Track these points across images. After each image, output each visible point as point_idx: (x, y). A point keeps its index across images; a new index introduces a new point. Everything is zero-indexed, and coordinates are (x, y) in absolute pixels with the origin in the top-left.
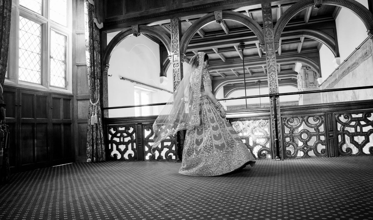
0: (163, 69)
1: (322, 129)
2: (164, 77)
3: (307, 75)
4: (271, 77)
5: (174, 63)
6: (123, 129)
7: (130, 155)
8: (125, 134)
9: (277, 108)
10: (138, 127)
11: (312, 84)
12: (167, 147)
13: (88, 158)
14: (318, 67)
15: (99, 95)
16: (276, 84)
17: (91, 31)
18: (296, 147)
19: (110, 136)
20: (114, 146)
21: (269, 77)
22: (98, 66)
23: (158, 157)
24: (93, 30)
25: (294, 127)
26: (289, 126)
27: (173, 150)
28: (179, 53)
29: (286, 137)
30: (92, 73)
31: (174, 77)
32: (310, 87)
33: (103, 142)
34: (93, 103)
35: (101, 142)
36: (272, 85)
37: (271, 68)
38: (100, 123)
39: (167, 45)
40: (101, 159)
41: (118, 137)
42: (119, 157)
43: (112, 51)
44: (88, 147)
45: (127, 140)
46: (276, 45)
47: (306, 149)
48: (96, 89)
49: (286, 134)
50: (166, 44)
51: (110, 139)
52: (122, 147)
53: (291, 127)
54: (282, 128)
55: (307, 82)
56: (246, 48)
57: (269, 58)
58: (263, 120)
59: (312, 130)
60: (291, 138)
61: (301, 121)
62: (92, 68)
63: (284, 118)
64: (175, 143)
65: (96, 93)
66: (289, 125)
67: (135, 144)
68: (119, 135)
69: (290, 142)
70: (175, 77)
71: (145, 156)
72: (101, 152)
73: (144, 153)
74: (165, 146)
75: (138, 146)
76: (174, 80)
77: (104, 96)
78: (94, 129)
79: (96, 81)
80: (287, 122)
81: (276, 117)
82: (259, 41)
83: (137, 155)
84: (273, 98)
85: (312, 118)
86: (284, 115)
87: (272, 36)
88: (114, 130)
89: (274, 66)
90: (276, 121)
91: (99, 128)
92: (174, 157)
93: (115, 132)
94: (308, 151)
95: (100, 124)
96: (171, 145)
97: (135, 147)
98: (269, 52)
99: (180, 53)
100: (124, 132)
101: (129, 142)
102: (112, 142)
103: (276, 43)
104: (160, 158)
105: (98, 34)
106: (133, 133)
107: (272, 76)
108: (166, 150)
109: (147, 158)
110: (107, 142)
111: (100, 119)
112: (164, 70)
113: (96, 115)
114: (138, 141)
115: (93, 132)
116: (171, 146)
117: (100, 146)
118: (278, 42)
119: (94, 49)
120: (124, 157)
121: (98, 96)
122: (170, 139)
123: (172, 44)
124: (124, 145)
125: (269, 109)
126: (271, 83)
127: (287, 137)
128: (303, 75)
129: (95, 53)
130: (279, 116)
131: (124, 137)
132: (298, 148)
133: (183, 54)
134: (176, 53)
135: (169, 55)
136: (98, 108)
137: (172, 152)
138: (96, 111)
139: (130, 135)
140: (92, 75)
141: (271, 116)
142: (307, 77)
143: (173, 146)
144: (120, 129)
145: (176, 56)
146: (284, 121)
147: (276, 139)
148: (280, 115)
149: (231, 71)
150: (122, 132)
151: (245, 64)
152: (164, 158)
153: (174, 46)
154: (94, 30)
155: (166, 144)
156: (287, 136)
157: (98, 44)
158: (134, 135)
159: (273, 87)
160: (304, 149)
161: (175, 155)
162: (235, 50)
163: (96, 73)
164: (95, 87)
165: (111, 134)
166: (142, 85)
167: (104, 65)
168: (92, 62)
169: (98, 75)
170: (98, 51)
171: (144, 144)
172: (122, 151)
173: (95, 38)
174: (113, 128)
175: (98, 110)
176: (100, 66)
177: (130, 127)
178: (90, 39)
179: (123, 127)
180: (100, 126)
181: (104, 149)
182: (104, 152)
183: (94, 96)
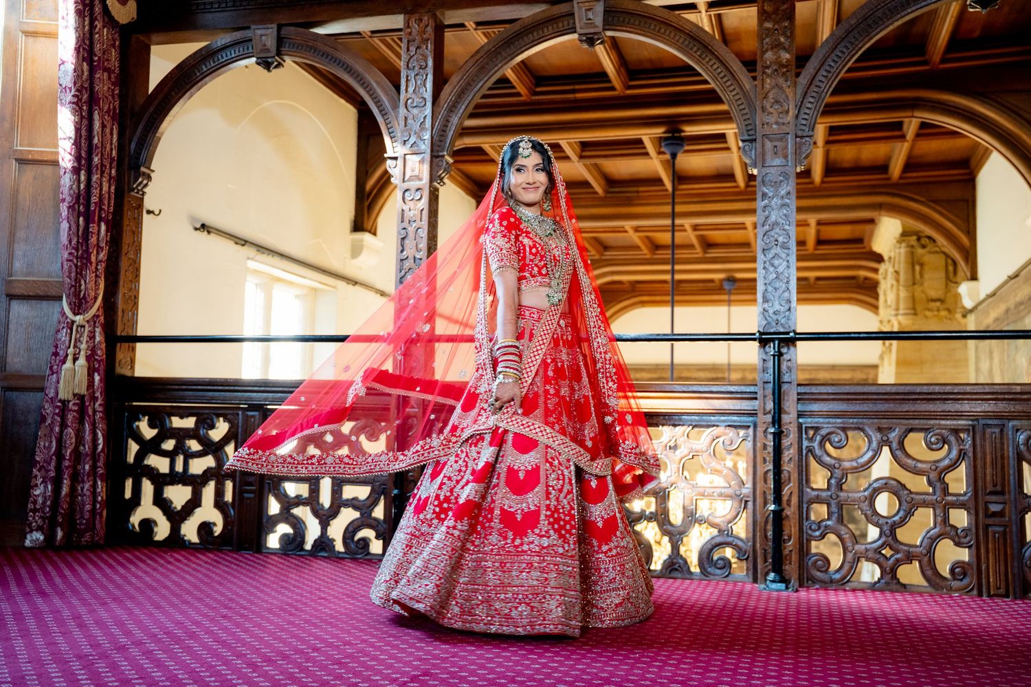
0: (367, 204)
1: (959, 481)
2: (366, 237)
3: (917, 268)
4: (771, 269)
5: (406, 185)
6: (189, 423)
7: (205, 528)
8: (194, 445)
9: (785, 387)
10: (247, 418)
11: (938, 304)
12: (354, 503)
13: (31, 531)
14: (964, 240)
15: (102, 286)
16: (786, 294)
17: (87, 28)
18: (849, 544)
19: (134, 447)
20: (148, 487)
21: (764, 268)
22: (107, 171)
23: (315, 541)
24: (92, 26)
25: (847, 465)
26: (827, 459)
27: (376, 519)
28: (429, 151)
29: (811, 502)
30: (79, 195)
31: (403, 239)
32: (928, 313)
33: (100, 471)
34: (75, 314)
35: (94, 467)
36: (771, 297)
37: (772, 233)
38: (98, 394)
39: (383, 116)
40: (87, 537)
41: (164, 454)
42: (162, 530)
43: (168, 119)
44: (36, 485)
45: (199, 466)
46: (801, 144)
47: (892, 556)
48: (93, 259)
49: (813, 489)
50: (381, 111)
51: (131, 458)
52: (178, 495)
53: (837, 465)
54: (800, 466)
55: (918, 294)
56: (687, 148)
57: (771, 194)
58: (728, 430)
59: (919, 484)
60: (834, 509)
61: (874, 445)
62: (83, 178)
63: (812, 428)
64: (384, 492)
65: (90, 276)
66: (829, 455)
67: (229, 486)
68: (169, 445)
69: (829, 523)
70: (407, 241)
71: (267, 534)
72: (88, 507)
73: (263, 524)
74: (347, 500)
75: (242, 492)
76: (402, 251)
77: (122, 290)
78: (70, 417)
79: (93, 228)
80: (822, 444)
81: (777, 420)
82: (734, 126)
83: (235, 529)
84: (771, 349)
85: (921, 435)
86: (810, 416)
87: (787, 112)
88: (152, 426)
89: (787, 227)
90: (778, 436)
91: (90, 412)
93: (154, 432)
94: (898, 563)
95: (94, 399)
96: (371, 500)
97: (228, 497)
98: (772, 170)
99: (432, 151)
100: (192, 434)
101: (207, 475)
102: (141, 471)
103: (802, 137)
104: (324, 543)
105: (113, 45)
106: (228, 444)
107: (776, 262)
108: (348, 515)
109: (273, 541)
110: (118, 471)
111: (97, 378)
112: (370, 207)
113: (82, 361)
115: (63, 425)
116: (368, 503)
117: (87, 486)
118: (811, 133)
119: (92, 101)
120: (183, 532)
121: (97, 289)
123: (402, 111)
124: (185, 484)
125: (752, 389)
126: (770, 289)
127: (818, 500)
128: (902, 265)
129: (96, 116)
130: (789, 418)
131: (189, 456)
132: (857, 547)
133: (443, 156)
134: (415, 148)
135: (390, 153)
136: (94, 337)
137: (370, 527)
138: (83, 346)
139: (213, 449)
140: (78, 201)
141: (760, 415)
142: (918, 276)
143: (375, 503)
144: (177, 422)
145: (417, 158)
146: (811, 440)
147: (772, 507)
148: (794, 415)
149: (626, 232)
150: (181, 435)
151: (678, 208)
152: (339, 547)
153: (410, 121)
154: (99, 24)
155: (349, 492)
156: (818, 496)
157: (113, 84)
158: (230, 449)
159: (777, 307)
160: (880, 552)
162: (647, 154)
163: (94, 199)
164: (87, 252)
165: (138, 438)
166: (276, 260)
167: (130, 168)
168: (83, 155)
169: (104, 204)
170: (108, 112)
171: (266, 489)
172: (175, 508)
173: (99, 57)
174: (147, 418)
175: (94, 342)
176: (113, 172)
177: (214, 417)
178: (81, 60)
179: (187, 416)
180: (94, 405)
181: (102, 497)
182: (103, 509)
183: (80, 285)
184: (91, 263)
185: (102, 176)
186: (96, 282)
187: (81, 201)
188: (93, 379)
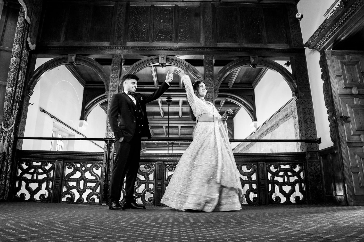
6: (39, 164)
7: (42, 196)
8: (40, 171)
10: (58, 163)
12: (90, 188)
15: (15, 121)
17: (21, 49)
19: (20, 171)
20: (24, 184)
23: (78, 199)
24: (22, 49)
27: (97, 193)
30: (12, 94)
33: (8, 177)
34: (5, 128)
35: (6, 176)
38: (10, 153)
40: (1, 198)
41: (30, 174)
42: (28, 197)
45: (41, 177)
46: (216, 94)
48: (13, 113)
52: (34, 186)
62: (14, 89)
64: (100, 184)
65: (12, 118)
67: (51, 183)
68: (32, 171)
71: (62, 197)
72: (3, 188)
73: (61, 195)
74: (88, 187)
75: (55, 185)
77: (21, 124)
79: (15, 104)
83: (52, 196)
88: (26, 165)
91: (7, 158)
92: (97, 201)
93: (27, 167)
95: (9, 155)
97: (50, 186)
99: (118, 89)
100: (40, 167)
101: (44, 180)
102: (22, 179)
103: (216, 92)
104: (80, 200)
105: (27, 55)
106: (51, 171)
108: (88, 191)
110: (14, 178)
111: (10, 148)
113: (6, 143)
114: (56, 179)
116: (95, 188)
117: (3, 182)
118: (218, 91)
119: (20, 68)
120: (34, 197)
121: (13, 122)
122: (94, 179)
123: (111, 79)
124: (36, 183)
129: (20, 73)
131: (39, 174)
134: (114, 89)
136: (10, 136)
137: (95, 194)
138: (7, 138)
139: (46, 172)
140: (11, 96)
143: (97, 188)
144: (35, 164)
150: (36, 168)
152: (85, 201)
153: (113, 82)
154: (24, 48)
155: (89, 184)
158: (52, 172)
161: (99, 198)
163: (17, 96)
164: (12, 111)
165: (22, 169)
167: (27, 90)
168: (15, 83)
169: (18, 98)
170: (23, 72)
171: (63, 184)
172: (33, 190)
173: (23, 57)
174: (25, 162)
175: (10, 138)
176: (22, 89)
177: (47, 162)
178: (18, 57)
179: (39, 162)
180: (8, 156)
181: (8, 185)
182: (8, 189)
183: (8, 120)
184: (13, 114)
185: (19, 90)
186: (13, 120)
187: (13, 96)
188: (9, 149)
